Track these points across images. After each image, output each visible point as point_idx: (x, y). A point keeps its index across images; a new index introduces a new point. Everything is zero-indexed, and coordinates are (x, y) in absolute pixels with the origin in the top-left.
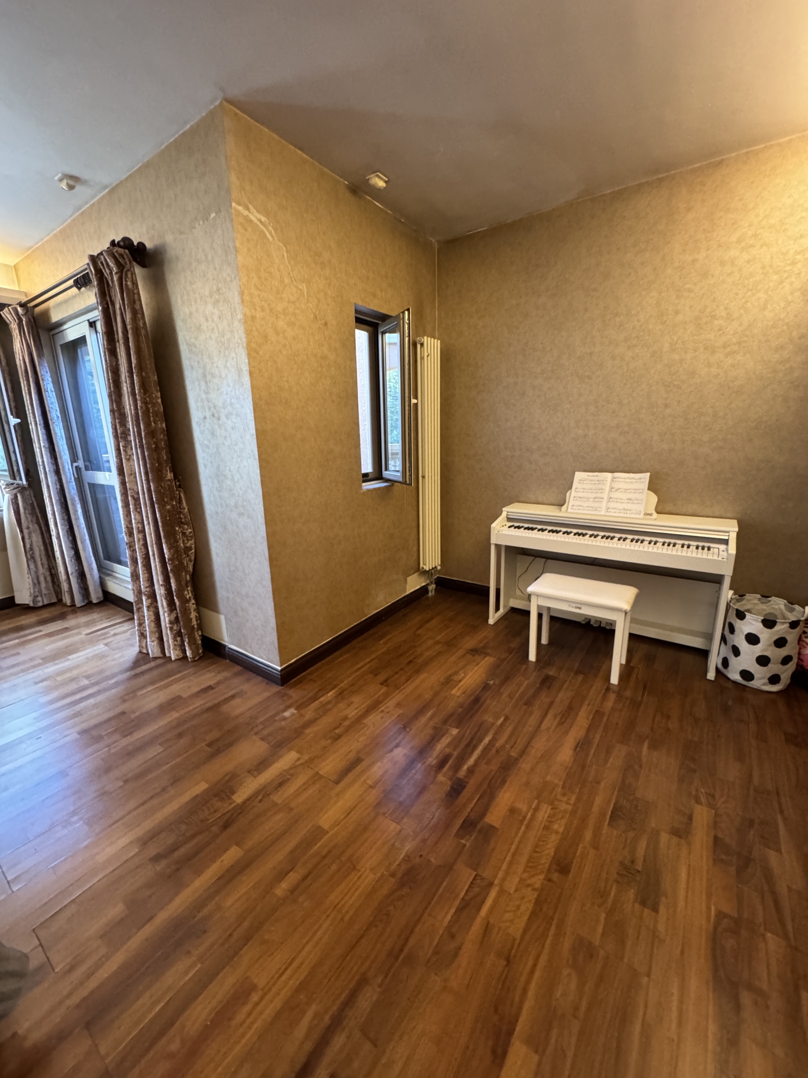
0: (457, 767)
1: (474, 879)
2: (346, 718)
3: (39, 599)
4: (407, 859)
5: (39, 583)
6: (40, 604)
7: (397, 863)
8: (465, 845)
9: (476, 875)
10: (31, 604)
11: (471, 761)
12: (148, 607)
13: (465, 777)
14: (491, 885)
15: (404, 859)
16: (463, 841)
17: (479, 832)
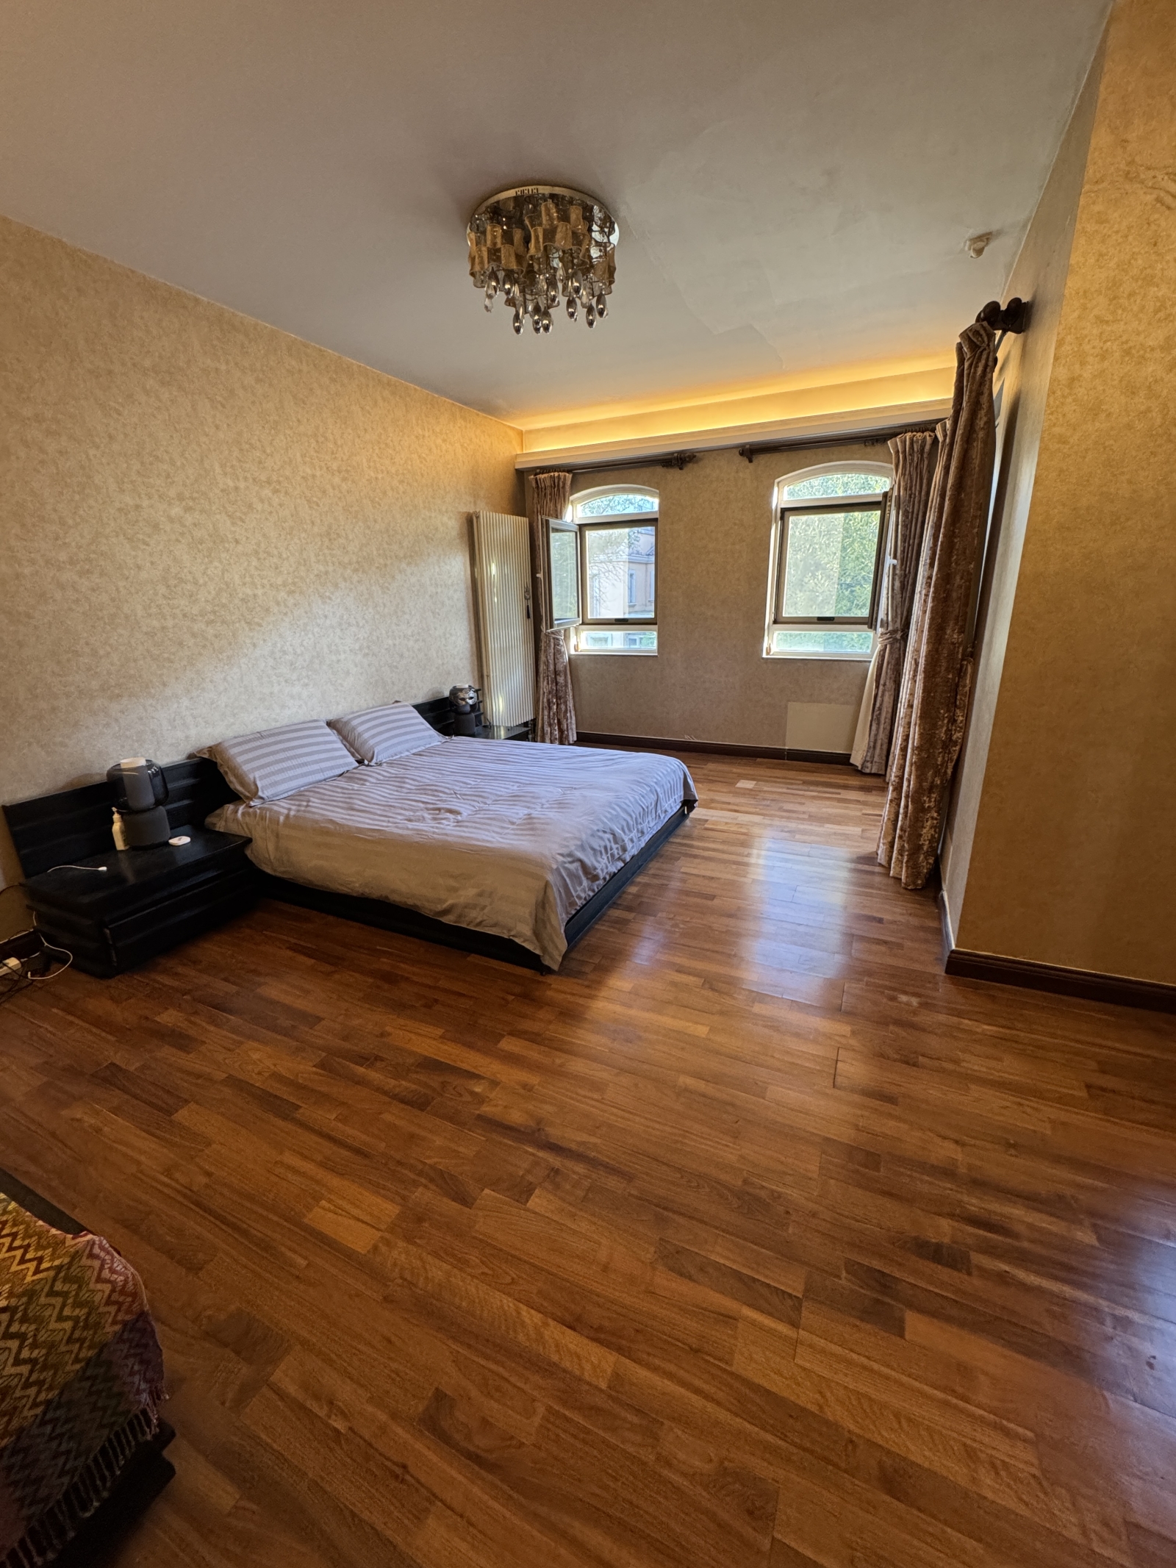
0: (990, 1250)
1: (790, 1295)
2: (956, 1062)
3: (869, 765)
4: (777, 1197)
5: (874, 747)
6: (868, 771)
7: (765, 1184)
8: (838, 1277)
9: (798, 1299)
10: (860, 768)
12: (891, 801)
13: (981, 1269)
14: (793, 1324)
15: (773, 1191)
16: (844, 1274)
17: (877, 1301)
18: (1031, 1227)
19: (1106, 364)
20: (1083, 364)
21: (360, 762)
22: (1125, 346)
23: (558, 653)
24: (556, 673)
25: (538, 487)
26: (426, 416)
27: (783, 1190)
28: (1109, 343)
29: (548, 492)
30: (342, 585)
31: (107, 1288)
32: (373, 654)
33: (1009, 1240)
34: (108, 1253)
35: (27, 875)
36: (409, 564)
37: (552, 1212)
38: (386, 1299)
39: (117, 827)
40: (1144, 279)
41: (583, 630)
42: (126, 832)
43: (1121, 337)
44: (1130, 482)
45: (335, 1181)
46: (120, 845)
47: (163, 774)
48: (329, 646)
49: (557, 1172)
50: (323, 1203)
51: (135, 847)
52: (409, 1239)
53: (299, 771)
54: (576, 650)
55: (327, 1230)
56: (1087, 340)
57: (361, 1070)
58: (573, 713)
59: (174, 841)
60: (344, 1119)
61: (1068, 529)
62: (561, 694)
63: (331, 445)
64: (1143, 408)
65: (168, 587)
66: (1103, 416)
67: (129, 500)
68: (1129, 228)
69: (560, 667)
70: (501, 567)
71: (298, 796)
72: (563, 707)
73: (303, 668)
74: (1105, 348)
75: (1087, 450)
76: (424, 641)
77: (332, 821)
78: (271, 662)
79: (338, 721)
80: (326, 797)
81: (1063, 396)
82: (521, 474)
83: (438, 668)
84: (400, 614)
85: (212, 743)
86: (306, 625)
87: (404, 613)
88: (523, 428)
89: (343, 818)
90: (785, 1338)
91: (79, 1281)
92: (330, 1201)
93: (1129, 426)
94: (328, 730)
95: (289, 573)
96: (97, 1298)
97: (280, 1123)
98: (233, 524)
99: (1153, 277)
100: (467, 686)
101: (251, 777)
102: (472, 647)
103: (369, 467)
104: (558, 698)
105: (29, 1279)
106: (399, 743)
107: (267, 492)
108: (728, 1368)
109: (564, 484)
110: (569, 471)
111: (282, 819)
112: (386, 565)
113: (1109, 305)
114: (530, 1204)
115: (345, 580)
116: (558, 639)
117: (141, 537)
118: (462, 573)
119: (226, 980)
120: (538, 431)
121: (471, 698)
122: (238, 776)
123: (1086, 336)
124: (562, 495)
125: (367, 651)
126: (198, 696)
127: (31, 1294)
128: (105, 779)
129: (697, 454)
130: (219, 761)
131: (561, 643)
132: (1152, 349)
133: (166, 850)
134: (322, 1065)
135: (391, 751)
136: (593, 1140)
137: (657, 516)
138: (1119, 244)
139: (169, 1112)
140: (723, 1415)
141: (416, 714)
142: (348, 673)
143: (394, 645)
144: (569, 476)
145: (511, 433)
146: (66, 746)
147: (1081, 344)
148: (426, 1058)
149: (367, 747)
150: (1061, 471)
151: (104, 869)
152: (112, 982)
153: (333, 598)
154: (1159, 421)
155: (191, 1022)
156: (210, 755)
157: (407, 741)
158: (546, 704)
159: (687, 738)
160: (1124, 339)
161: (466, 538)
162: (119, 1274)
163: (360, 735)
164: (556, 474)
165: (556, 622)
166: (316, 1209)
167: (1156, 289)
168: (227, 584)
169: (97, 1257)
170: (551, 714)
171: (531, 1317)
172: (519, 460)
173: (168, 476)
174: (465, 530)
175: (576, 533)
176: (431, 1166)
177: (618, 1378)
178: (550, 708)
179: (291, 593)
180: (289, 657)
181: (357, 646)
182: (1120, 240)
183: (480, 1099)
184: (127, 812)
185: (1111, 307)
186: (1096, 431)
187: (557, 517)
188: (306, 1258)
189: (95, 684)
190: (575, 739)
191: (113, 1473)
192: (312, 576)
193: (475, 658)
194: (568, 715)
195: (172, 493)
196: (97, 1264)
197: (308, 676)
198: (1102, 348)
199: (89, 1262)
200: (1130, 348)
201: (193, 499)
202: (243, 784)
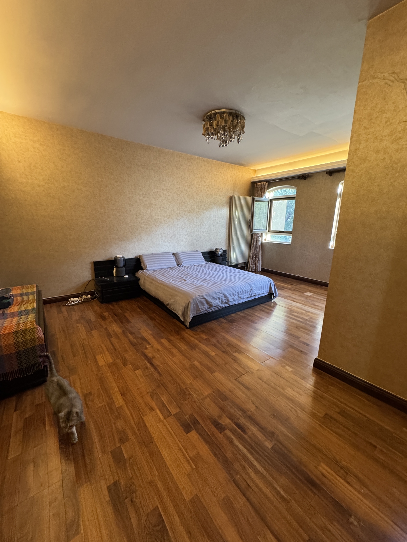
0: (234, 432)
4: (190, 394)
7: (190, 391)
8: (186, 416)
9: (171, 414)
11: (236, 442)
13: (225, 434)
14: (165, 418)
17: (189, 425)
18: (253, 434)
19: (368, 143)
20: (360, 143)
21: (178, 265)
22: (375, 136)
23: (257, 241)
24: (256, 247)
25: (257, 187)
26: (219, 168)
27: (193, 394)
28: (369, 136)
29: (260, 189)
30: (184, 216)
31: (38, 336)
32: (191, 236)
33: (242, 433)
34: (40, 330)
35: (96, 277)
36: (207, 211)
37: (138, 374)
38: (97, 374)
39: (114, 271)
40: (381, 111)
41: (268, 234)
42: (117, 272)
43: (373, 133)
44: (378, 186)
45: (107, 352)
46: (114, 275)
47: (126, 260)
48: (178, 233)
49: (147, 368)
50: (101, 355)
51: (117, 276)
52: (109, 367)
53: (159, 265)
54: (265, 241)
55: (98, 359)
56: (361, 136)
57: (129, 334)
58: (261, 261)
59: (125, 276)
60: (118, 343)
61: (356, 203)
62: (257, 254)
63: (186, 179)
64: (382, 158)
65: (137, 216)
66: (367, 161)
67: (131, 195)
68: (375, 95)
69: (258, 246)
70: (240, 212)
71: (155, 271)
72: (257, 259)
73: (169, 238)
74: (367, 138)
75: (362, 175)
76: (209, 234)
77: (156, 278)
78: (160, 236)
79: (175, 253)
80: (161, 272)
81: (353, 156)
82: (253, 183)
83: (213, 242)
84: (202, 225)
85: (141, 254)
86: (171, 227)
87: (203, 225)
88: (256, 168)
89: (159, 277)
90: (160, 418)
91: (34, 332)
92: (102, 355)
93: (378, 165)
94: (172, 255)
95: (168, 213)
96: (36, 337)
97: (107, 339)
98: (155, 200)
99: (384, 110)
100: (220, 248)
101: (146, 264)
102: (226, 237)
103: (197, 184)
104: (256, 256)
105: (27, 328)
106: (191, 262)
107: (165, 192)
108: (142, 417)
109: (265, 186)
110: (267, 182)
111: (147, 275)
112: (199, 211)
113: (369, 122)
114: (136, 372)
115: (185, 215)
116: (258, 236)
117: (132, 204)
118: (226, 214)
119: (121, 310)
120: (260, 169)
121: (220, 252)
122: (143, 263)
123: (361, 134)
124: (264, 190)
125: (189, 235)
126: (140, 243)
127: (26, 330)
128: (113, 259)
129: (310, 174)
130: (141, 259)
131: (259, 238)
132: (385, 136)
133: (123, 278)
134: (123, 331)
135: (187, 264)
136: (161, 366)
137: (295, 196)
138: (372, 101)
139: (92, 330)
140: (133, 424)
141: (201, 254)
142: (182, 241)
143: (199, 234)
144: (267, 184)
145: (251, 171)
146: (108, 250)
147: (359, 137)
148: (143, 337)
149: (181, 261)
150: (353, 182)
151: (108, 279)
152: (102, 304)
153: (181, 220)
154: (389, 162)
155: (109, 316)
156: (140, 257)
157: (194, 261)
158: (251, 257)
159: (298, 275)
160: (375, 133)
161: (229, 204)
162: (41, 335)
163: (180, 258)
164: (263, 183)
165: (254, 231)
166: (99, 355)
167: (385, 114)
168: (151, 215)
169: (38, 330)
170: (253, 260)
171: (116, 389)
172: (253, 179)
173: (140, 190)
174: (229, 202)
175: (269, 202)
176: (125, 357)
177: (121, 407)
178: (252, 259)
179: (168, 218)
180: (166, 235)
181: (186, 233)
182: (372, 99)
183: (146, 348)
184: (117, 267)
185: (369, 123)
186: (365, 167)
187: (261, 197)
188: (90, 362)
189: (117, 237)
190: (261, 270)
191: (34, 371)
192: (175, 214)
193: (227, 240)
194: (259, 262)
195: (141, 193)
196: (37, 331)
197: (170, 241)
198: (366, 138)
199: (36, 330)
200: (377, 136)
201: (146, 195)
202: (144, 265)
